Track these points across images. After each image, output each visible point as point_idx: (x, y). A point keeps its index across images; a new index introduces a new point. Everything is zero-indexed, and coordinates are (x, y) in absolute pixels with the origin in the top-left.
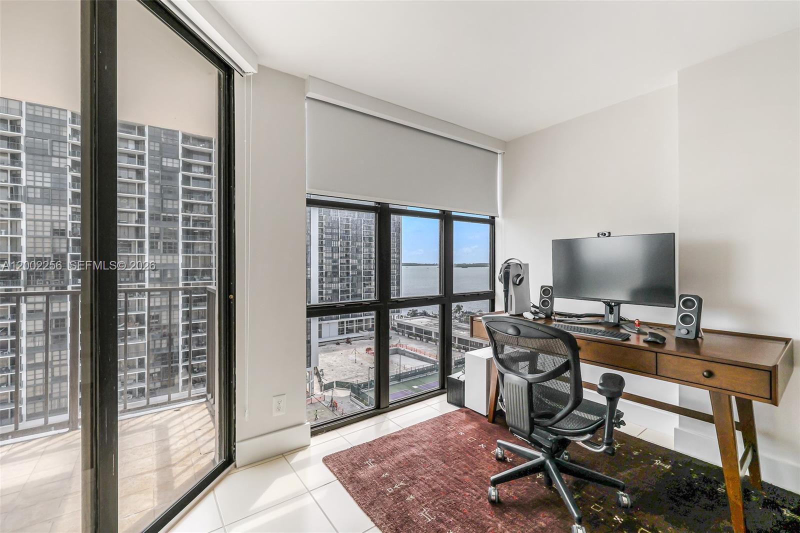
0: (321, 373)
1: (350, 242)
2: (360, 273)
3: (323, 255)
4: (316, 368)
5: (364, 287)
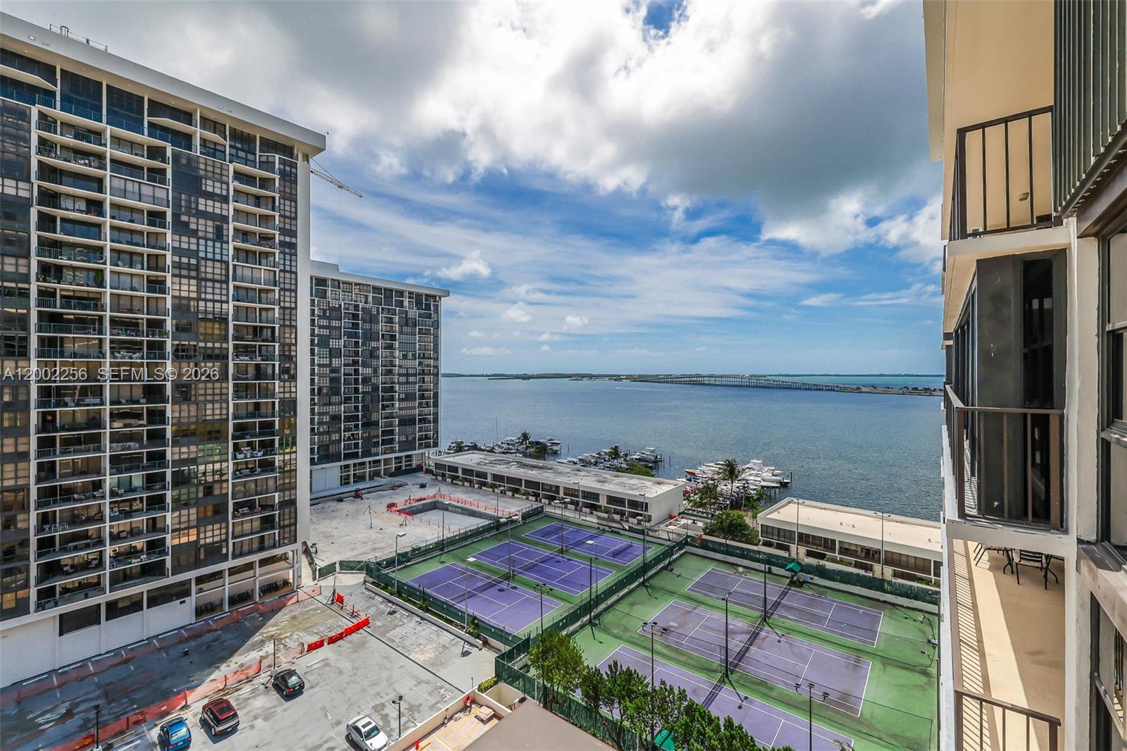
0: (313, 550)
1: (360, 341)
2: (375, 388)
3: (314, 361)
4: (305, 543)
5: (382, 410)
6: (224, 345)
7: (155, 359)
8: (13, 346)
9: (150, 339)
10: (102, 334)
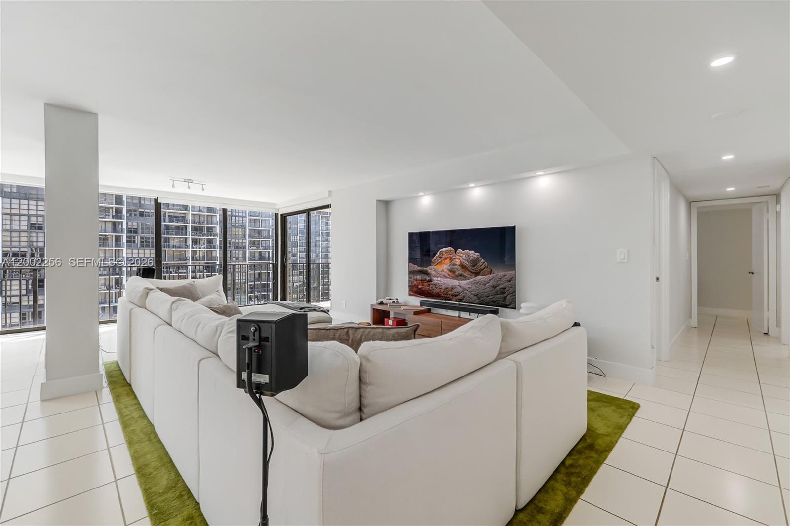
6: (244, 241)
7: (211, 248)
8: (149, 242)
9: (209, 237)
10: (186, 235)
